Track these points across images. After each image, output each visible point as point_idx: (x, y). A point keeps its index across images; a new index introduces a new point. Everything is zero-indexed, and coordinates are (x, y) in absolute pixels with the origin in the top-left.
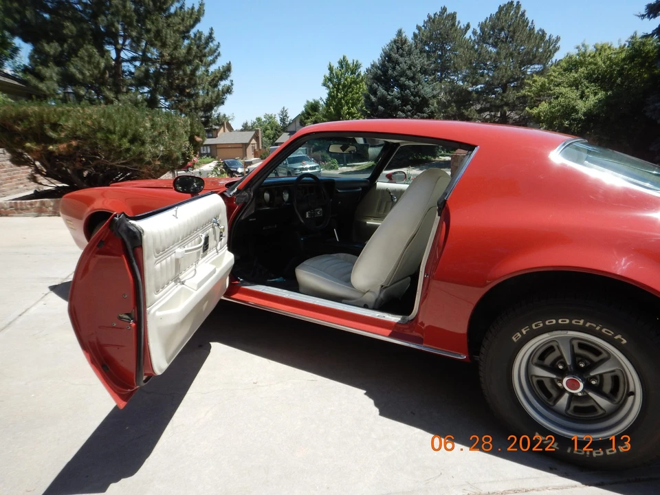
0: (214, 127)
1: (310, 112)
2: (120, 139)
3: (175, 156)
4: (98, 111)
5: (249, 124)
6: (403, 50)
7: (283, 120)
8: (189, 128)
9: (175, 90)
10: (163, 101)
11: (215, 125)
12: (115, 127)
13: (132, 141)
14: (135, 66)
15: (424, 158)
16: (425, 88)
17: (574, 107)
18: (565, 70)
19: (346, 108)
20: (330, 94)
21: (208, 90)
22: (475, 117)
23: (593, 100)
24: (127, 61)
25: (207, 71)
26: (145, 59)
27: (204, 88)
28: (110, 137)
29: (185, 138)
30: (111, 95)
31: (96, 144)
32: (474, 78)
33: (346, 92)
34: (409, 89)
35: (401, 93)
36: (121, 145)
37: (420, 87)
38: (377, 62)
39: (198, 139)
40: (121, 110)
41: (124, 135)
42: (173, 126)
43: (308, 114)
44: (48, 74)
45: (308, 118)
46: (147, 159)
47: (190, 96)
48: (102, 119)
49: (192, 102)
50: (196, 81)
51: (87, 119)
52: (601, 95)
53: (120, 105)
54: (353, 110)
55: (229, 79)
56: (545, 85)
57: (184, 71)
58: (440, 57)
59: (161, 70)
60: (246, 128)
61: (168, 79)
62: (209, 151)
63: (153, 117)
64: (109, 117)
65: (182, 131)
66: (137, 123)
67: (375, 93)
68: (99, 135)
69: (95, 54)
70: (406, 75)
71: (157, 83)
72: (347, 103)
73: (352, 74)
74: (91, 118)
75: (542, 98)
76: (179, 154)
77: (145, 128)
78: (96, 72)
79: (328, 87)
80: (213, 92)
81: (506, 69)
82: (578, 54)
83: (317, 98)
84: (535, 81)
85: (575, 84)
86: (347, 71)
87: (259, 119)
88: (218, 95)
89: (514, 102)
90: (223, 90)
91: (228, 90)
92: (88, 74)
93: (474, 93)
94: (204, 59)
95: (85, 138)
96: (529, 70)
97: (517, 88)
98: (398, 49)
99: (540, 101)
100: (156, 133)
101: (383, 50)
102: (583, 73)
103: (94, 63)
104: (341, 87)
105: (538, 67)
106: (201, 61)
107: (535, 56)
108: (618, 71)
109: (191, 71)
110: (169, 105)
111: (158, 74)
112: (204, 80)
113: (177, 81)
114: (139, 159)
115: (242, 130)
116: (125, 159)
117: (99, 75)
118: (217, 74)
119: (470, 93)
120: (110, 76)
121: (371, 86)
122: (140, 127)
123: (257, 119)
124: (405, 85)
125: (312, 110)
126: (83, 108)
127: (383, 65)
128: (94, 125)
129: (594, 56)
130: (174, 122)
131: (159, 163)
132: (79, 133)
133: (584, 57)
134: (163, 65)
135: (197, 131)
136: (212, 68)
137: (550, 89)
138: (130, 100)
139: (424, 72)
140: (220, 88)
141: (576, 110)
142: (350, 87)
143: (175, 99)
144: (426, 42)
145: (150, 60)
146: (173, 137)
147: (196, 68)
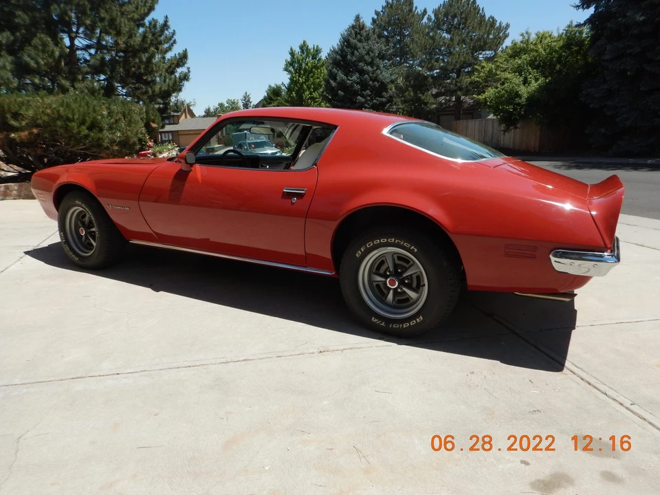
0: (172, 113)
1: (272, 96)
2: (79, 127)
3: (132, 141)
4: (57, 101)
5: (212, 110)
6: (361, 36)
7: (246, 106)
8: (144, 116)
9: (132, 77)
10: (120, 88)
11: (174, 112)
12: (74, 115)
13: (90, 128)
14: (90, 54)
16: (383, 73)
17: (518, 92)
18: (510, 57)
19: (308, 93)
20: (291, 79)
21: (165, 77)
22: (431, 101)
23: (534, 85)
24: (82, 49)
25: (164, 58)
26: (99, 47)
27: (160, 75)
28: (70, 124)
29: (142, 124)
30: (67, 84)
31: (56, 131)
32: (429, 63)
33: (308, 77)
34: (368, 74)
35: (360, 78)
36: (80, 132)
37: (379, 72)
38: (336, 47)
39: (154, 125)
40: (78, 100)
41: (83, 123)
42: (129, 114)
43: (271, 99)
45: (269, 102)
46: (105, 144)
47: (147, 83)
48: (61, 108)
49: (149, 89)
50: (152, 69)
51: (46, 108)
52: (541, 80)
53: (77, 92)
54: (314, 95)
55: (186, 65)
56: (492, 71)
57: (139, 58)
58: (399, 41)
59: (117, 58)
60: (208, 114)
61: (124, 68)
62: (171, 138)
63: (110, 105)
64: (68, 106)
65: (138, 118)
66: (95, 111)
67: (334, 78)
68: (59, 123)
69: (49, 43)
70: (365, 60)
71: (112, 71)
72: (309, 88)
73: (313, 59)
74: (50, 107)
75: (489, 83)
76: (135, 139)
77: (102, 116)
78: (51, 60)
79: (290, 72)
80: (170, 79)
81: (459, 55)
82: (522, 42)
83: (279, 83)
84: (483, 67)
85: (519, 70)
86: (307, 55)
87: (221, 105)
88: (175, 81)
89: (467, 87)
90: (180, 77)
91: (185, 77)
92: (42, 63)
93: (430, 78)
94: (160, 47)
95: (45, 126)
96: (481, 56)
97: (470, 74)
98: (356, 34)
99: (488, 86)
100: (113, 120)
101: (341, 35)
102: (526, 59)
103: (48, 52)
104: (302, 72)
105: (489, 53)
106: (157, 49)
107: (485, 43)
108: (558, 58)
109: (147, 59)
110: (126, 92)
111: (113, 62)
112: (161, 67)
113: (133, 69)
114: (98, 144)
115: (204, 116)
116: (84, 145)
117: (53, 64)
118: (174, 62)
119: (426, 78)
120: (65, 65)
121: (330, 71)
122: (98, 115)
123: (219, 104)
124: (364, 70)
125: (274, 95)
126: (42, 98)
127: (342, 50)
128: (53, 113)
129: (536, 44)
130: (130, 110)
131: (117, 148)
132: (39, 121)
133: (527, 45)
134: (119, 52)
135: (152, 117)
136: (169, 56)
137: (496, 74)
138: (87, 88)
139: (382, 57)
140: (177, 75)
141: (519, 95)
142: (311, 72)
143: (133, 86)
144: (384, 27)
145: (105, 47)
146: (129, 123)
147: (152, 56)
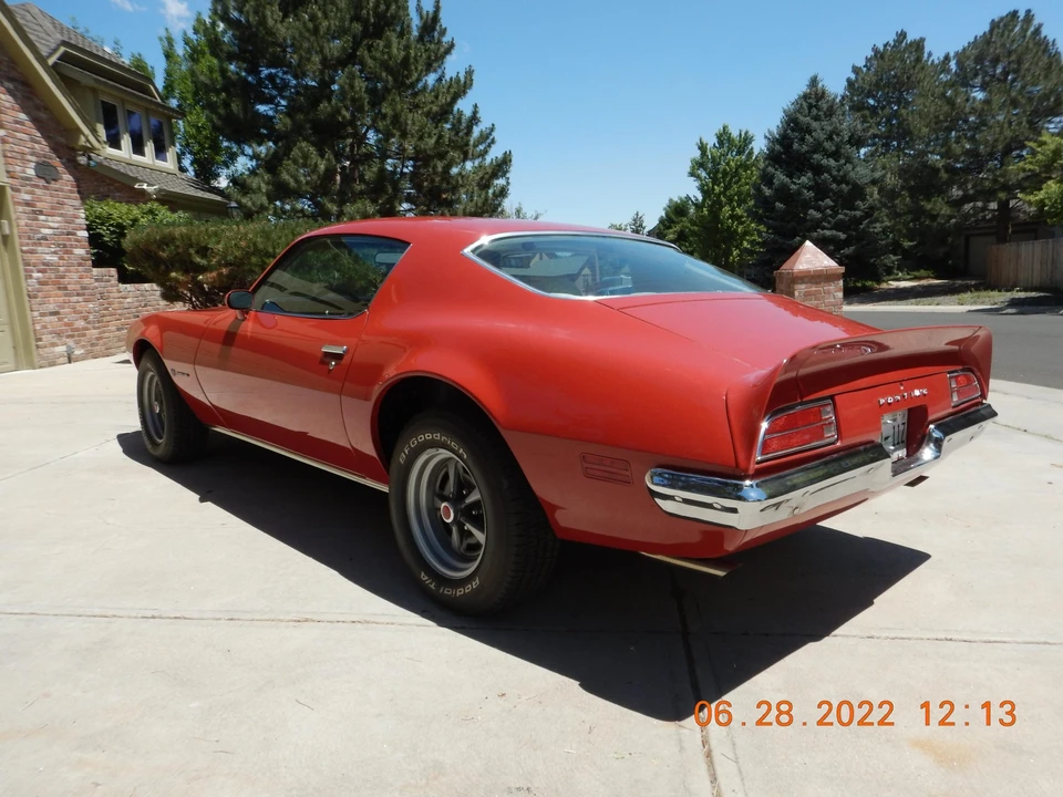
1: (673, 217)
6: (819, 109)
9: (425, 196)
15: (859, 285)
16: (858, 169)
19: (727, 208)
20: (701, 189)
21: (472, 192)
22: (943, 212)
27: (467, 191)
33: (729, 184)
34: (829, 171)
35: (814, 180)
37: (851, 168)
38: (775, 132)
43: (671, 221)
44: (254, 185)
45: (669, 228)
47: (448, 203)
48: (259, 240)
50: (458, 182)
51: (241, 240)
54: (738, 211)
55: (506, 176)
56: (1061, 151)
57: (433, 168)
58: (897, 114)
59: (405, 170)
67: (769, 183)
68: (254, 259)
69: (312, 153)
70: (824, 150)
72: (730, 201)
73: (738, 153)
74: (246, 238)
75: (1050, 174)
78: (315, 177)
79: (698, 177)
80: (479, 196)
83: (683, 196)
84: (1043, 144)
86: (730, 149)
88: (486, 200)
90: (495, 193)
91: (502, 193)
92: (304, 181)
93: (943, 171)
94: (470, 150)
95: (237, 264)
96: (1050, 125)
98: (810, 107)
99: (1046, 180)
101: (784, 112)
103: (310, 165)
104: (719, 176)
107: (1058, 103)
109: (444, 168)
112: (470, 180)
113: (425, 183)
118: (488, 170)
121: (764, 171)
124: (821, 166)
125: (676, 215)
126: (238, 226)
127: (784, 135)
128: (248, 246)
132: (230, 258)
134: (407, 161)
139: (856, 142)
140: (491, 190)
142: (735, 175)
144: (869, 91)
147: (451, 165)
